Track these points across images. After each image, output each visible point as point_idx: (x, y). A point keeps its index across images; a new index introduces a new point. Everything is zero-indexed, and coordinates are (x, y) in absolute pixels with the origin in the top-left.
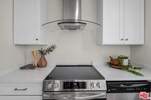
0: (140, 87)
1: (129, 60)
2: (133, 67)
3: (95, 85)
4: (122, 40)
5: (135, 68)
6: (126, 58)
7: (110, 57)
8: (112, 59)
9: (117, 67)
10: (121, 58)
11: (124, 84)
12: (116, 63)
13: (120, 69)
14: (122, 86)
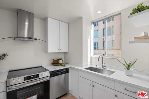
0: (64, 71)
1: (62, 60)
2: (64, 63)
3: (44, 75)
4: (59, 50)
5: (65, 64)
6: (61, 59)
7: (53, 60)
8: (54, 61)
9: (56, 64)
10: (59, 59)
11: (58, 72)
12: (56, 62)
13: (58, 65)
14: (57, 72)
